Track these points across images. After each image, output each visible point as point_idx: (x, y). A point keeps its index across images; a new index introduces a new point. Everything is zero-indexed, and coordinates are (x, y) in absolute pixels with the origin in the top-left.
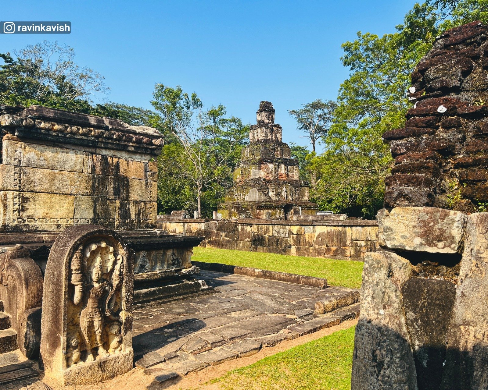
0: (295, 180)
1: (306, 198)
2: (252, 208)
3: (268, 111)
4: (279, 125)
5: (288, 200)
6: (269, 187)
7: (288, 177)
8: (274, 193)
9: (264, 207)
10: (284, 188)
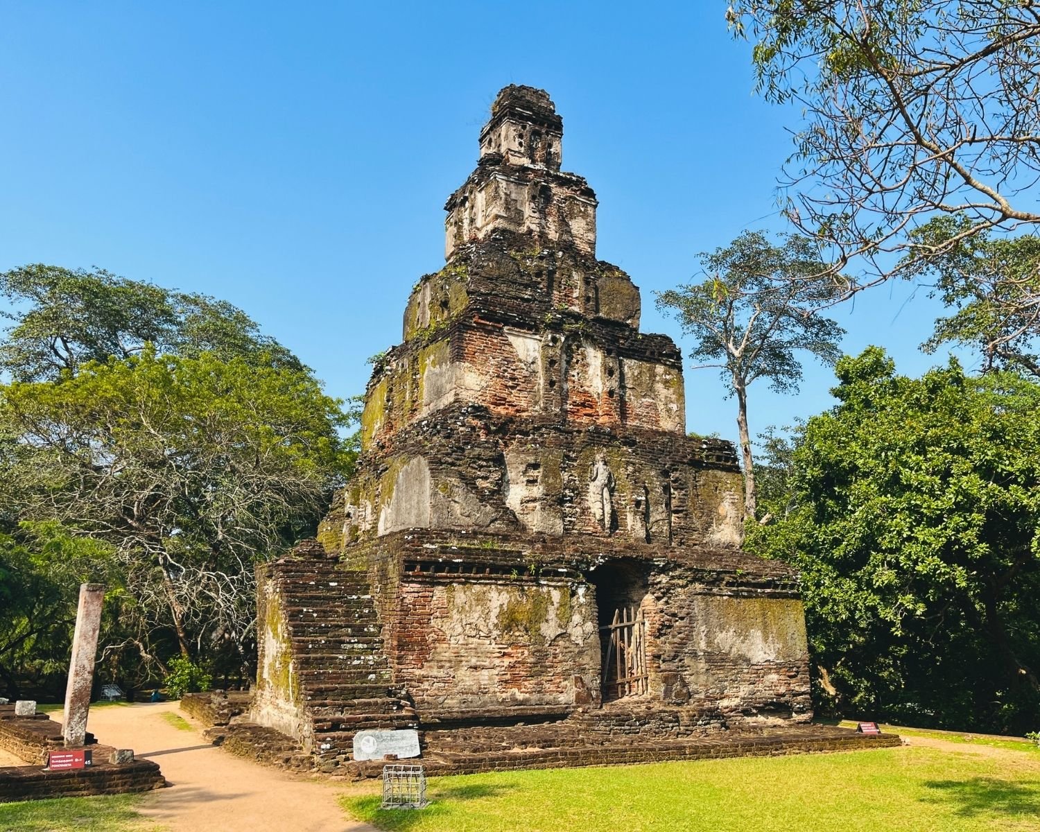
0: (664, 433)
1: (726, 533)
2: (384, 575)
3: (528, 118)
4: (580, 181)
5: (626, 535)
6: (509, 457)
7: (623, 414)
8: (538, 491)
9: (454, 567)
10: (600, 466)
